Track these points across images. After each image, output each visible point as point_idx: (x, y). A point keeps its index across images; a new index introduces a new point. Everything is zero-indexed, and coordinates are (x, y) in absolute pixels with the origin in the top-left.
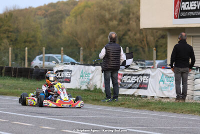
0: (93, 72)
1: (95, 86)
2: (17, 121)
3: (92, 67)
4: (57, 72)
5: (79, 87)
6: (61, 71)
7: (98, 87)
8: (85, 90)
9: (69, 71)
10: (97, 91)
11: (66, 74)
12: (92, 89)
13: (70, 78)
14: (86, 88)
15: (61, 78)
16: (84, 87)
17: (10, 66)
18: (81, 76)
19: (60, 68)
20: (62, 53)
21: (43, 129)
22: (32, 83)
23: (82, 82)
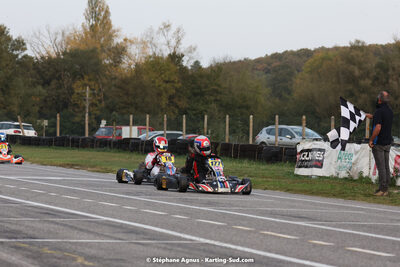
0: (356, 153)
1: (361, 173)
2: (268, 230)
3: (355, 145)
4: (302, 151)
5: (335, 175)
6: (309, 151)
7: (364, 175)
8: (346, 179)
9: (320, 150)
10: (364, 180)
11: (316, 155)
12: (356, 178)
13: (323, 161)
14: (347, 175)
15: (309, 161)
16: (343, 174)
17: (227, 141)
18: (339, 158)
19: (307, 145)
20: (304, 124)
21: (315, 245)
22: (263, 167)
23: (340, 167)
